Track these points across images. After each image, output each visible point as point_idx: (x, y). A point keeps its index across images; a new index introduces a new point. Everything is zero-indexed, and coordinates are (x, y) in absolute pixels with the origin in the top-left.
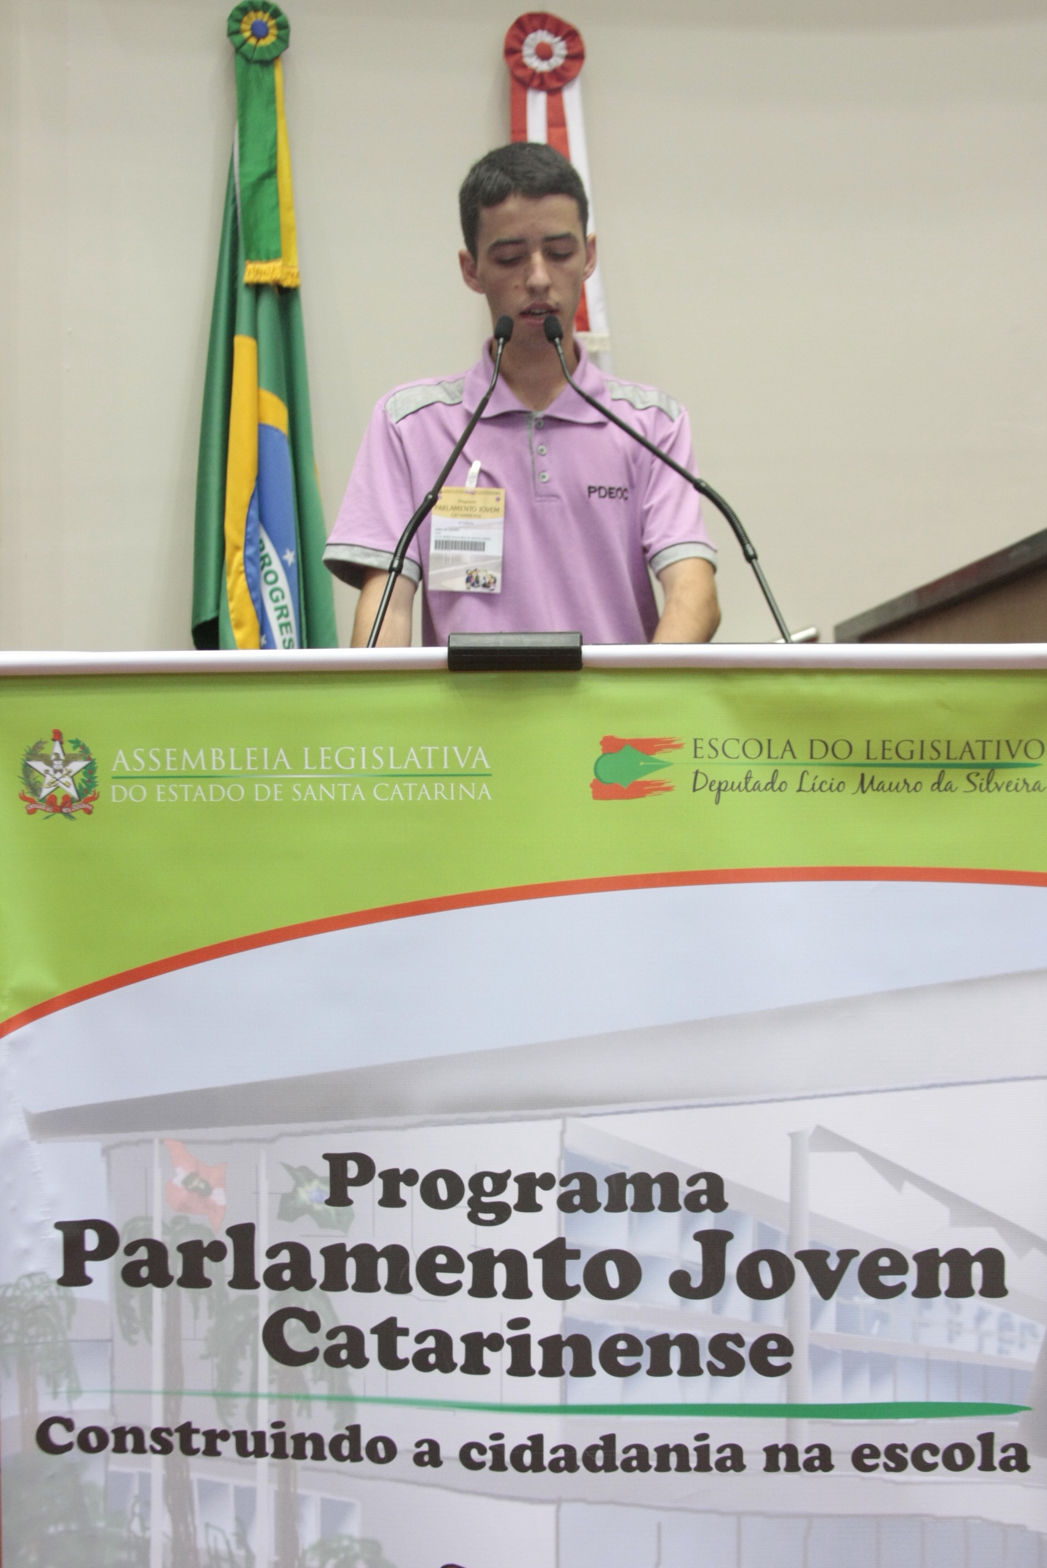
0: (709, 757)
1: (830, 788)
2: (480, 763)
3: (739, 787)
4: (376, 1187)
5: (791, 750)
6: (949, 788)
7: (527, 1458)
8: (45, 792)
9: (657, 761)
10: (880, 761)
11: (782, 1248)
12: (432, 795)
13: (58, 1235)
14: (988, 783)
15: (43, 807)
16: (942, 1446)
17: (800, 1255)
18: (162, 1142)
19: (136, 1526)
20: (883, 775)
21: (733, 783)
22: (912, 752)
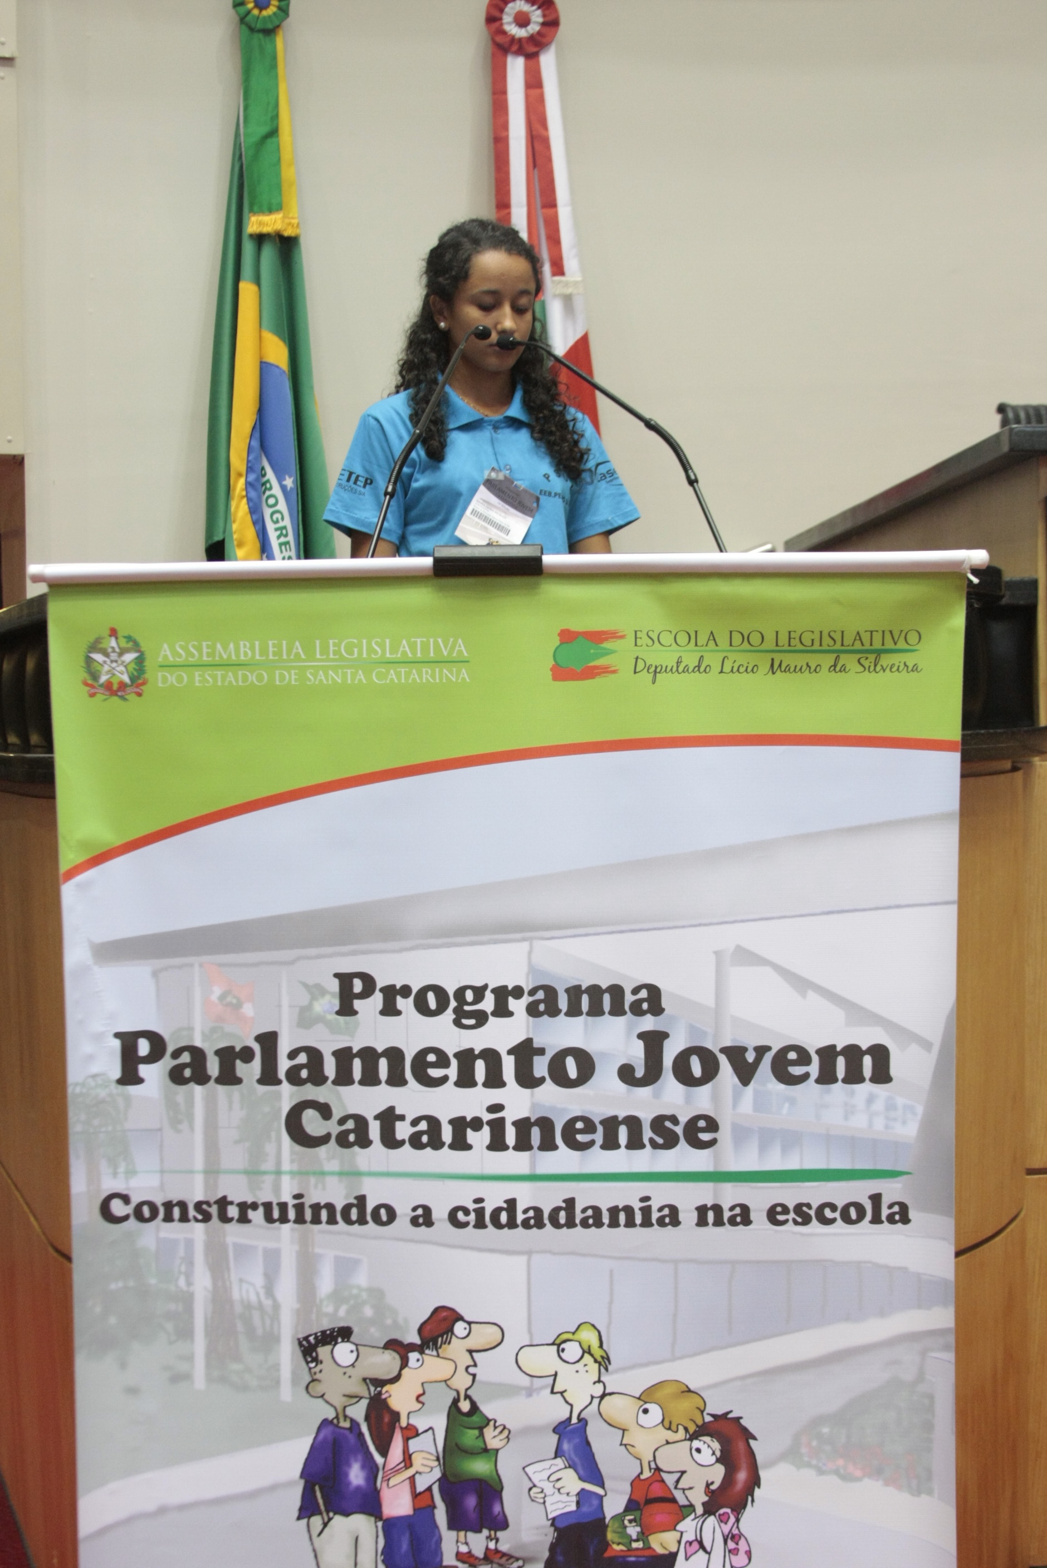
0: (647, 646)
1: (746, 670)
2: (460, 652)
3: (671, 670)
4: (377, 1000)
5: (714, 640)
6: (843, 669)
7: (504, 1217)
8: (103, 679)
9: (605, 649)
10: (786, 648)
11: (709, 1045)
12: (421, 678)
13: (117, 1043)
14: (875, 666)
15: (102, 692)
16: (840, 1204)
17: (724, 1050)
18: (201, 965)
19: (182, 1282)
20: (789, 660)
21: (667, 667)
22: (813, 640)
